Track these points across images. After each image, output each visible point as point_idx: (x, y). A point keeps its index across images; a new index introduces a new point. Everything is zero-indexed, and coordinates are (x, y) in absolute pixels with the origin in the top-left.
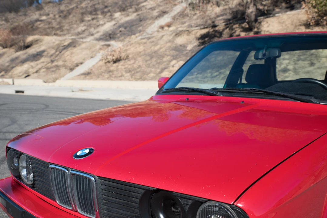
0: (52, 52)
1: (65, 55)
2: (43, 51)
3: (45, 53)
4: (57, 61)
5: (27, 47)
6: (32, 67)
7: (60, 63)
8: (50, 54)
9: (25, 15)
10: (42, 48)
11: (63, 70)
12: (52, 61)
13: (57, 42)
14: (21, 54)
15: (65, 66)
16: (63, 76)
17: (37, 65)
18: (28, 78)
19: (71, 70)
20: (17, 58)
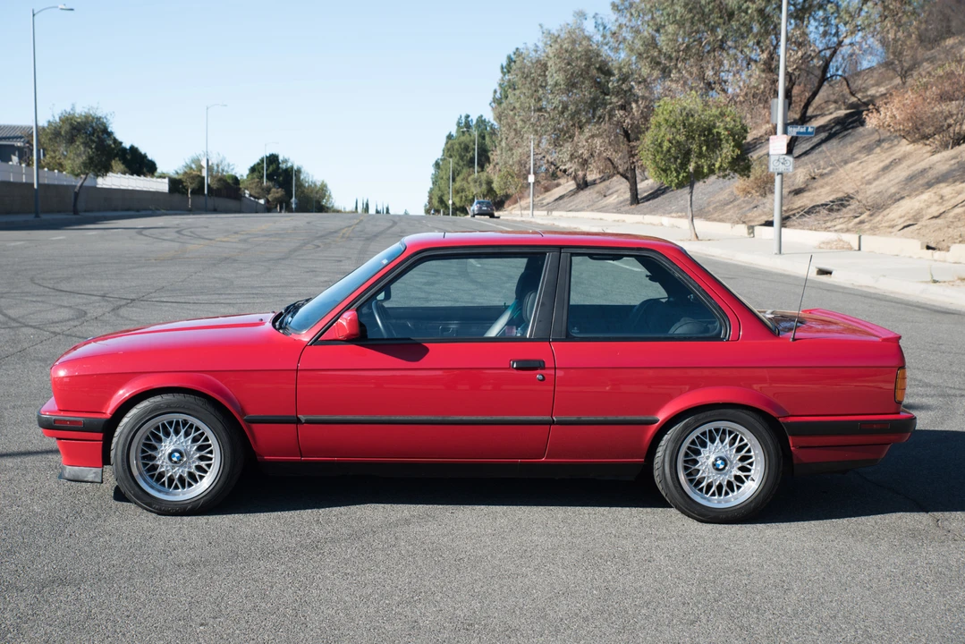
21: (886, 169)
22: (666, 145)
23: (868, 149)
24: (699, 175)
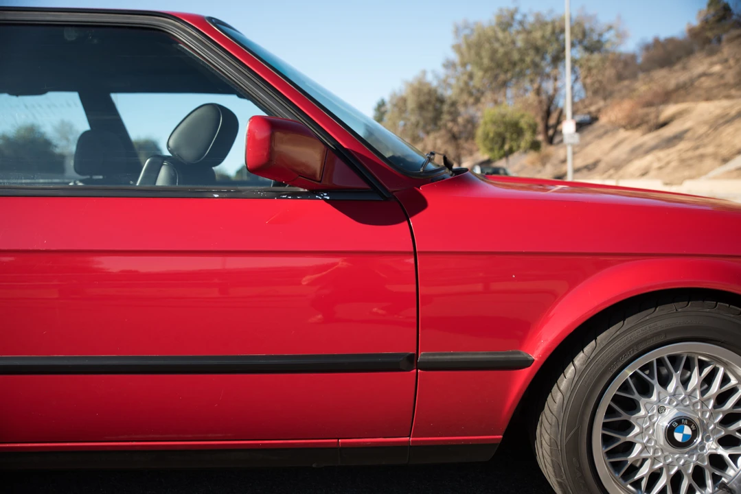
0: (702, 130)
1: (724, 134)
2: (686, 131)
3: (689, 135)
4: (705, 146)
5: (664, 124)
6: (659, 160)
7: (710, 149)
8: (696, 136)
9: (684, 68)
10: (688, 125)
11: (708, 162)
12: (697, 148)
13: (718, 112)
14: (650, 138)
15: (715, 156)
16: (706, 173)
17: (669, 155)
18: (645, 177)
19: (725, 160)
20: (640, 146)
21: (616, 146)
22: (491, 135)
23: (600, 137)
24: (511, 151)
